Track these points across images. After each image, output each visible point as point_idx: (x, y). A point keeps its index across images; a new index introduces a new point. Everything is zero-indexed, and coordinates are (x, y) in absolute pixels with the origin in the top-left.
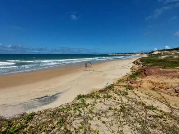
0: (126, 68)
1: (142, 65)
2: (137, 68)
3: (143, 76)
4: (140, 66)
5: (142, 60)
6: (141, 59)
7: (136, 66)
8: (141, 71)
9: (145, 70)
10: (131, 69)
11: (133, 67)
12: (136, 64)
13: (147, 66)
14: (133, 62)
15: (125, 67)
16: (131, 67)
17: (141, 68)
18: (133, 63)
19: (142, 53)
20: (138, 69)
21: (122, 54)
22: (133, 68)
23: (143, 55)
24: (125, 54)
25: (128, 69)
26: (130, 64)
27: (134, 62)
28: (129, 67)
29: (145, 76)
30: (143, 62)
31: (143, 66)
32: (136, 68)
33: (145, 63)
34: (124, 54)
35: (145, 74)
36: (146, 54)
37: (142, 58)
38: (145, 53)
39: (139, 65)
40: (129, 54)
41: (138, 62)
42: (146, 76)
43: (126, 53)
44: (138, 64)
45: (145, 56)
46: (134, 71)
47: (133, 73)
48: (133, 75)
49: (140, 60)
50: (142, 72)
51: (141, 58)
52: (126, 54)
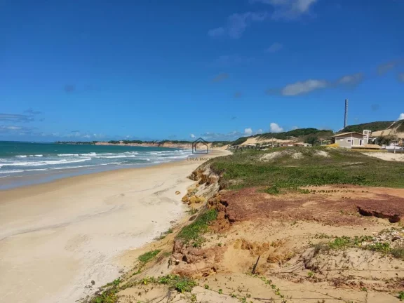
0: (169, 200)
1: (217, 186)
2: (204, 195)
3: (223, 224)
4: (212, 190)
5: (216, 168)
6: (214, 165)
7: (202, 190)
8: (214, 207)
9: (226, 204)
10: (185, 201)
11: (190, 193)
12: (200, 183)
13: (232, 188)
14: (190, 173)
15: (165, 195)
16: (184, 193)
17: (214, 196)
18: (190, 178)
19: (215, 143)
20: (205, 200)
21: (153, 142)
22: (192, 198)
23: (219, 149)
24: (163, 142)
25: (176, 203)
26: (180, 182)
27: (194, 176)
28: (178, 193)
29: (228, 225)
30: (218, 173)
31: (220, 189)
32: (201, 198)
33: (226, 178)
34: (159, 145)
35: (226, 217)
36: (226, 147)
37: (217, 158)
38: (224, 143)
39: (208, 184)
40: (176, 146)
41: (206, 173)
42: (231, 225)
43: (167, 141)
44: (206, 181)
45: (225, 151)
46: (196, 211)
47: (191, 219)
48: (192, 225)
49: (211, 168)
50: (218, 210)
51: (212, 160)
52: (166, 145)
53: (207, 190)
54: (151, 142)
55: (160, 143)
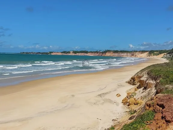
0: (110, 101)
1: (154, 91)
2: (142, 98)
3: (160, 124)
4: (149, 94)
5: (153, 74)
6: (151, 71)
7: (140, 94)
8: (151, 109)
9: (162, 106)
10: (125, 102)
11: (129, 96)
12: (139, 87)
13: (168, 92)
14: (128, 79)
15: (107, 97)
16: (124, 96)
17: (152, 99)
18: (129, 83)
19: (151, 52)
20: (144, 102)
21: (97, 52)
22: (131, 100)
23: (155, 57)
24: (105, 52)
25: (117, 105)
26: (120, 86)
27: (132, 81)
28: (119, 95)
29: (164, 125)
30: (155, 79)
31: (157, 93)
32: (139, 101)
33: (162, 84)
35: (162, 118)
36: (162, 55)
37: (154, 65)
38: (161, 52)
39: (145, 88)
40: (116, 55)
41: (144, 79)
42: (167, 125)
43: (109, 51)
44: (143, 85)
45: (161, 59)
46: (135, 111)
47: (130, 119)
48: (132, 124)
49: (148, 74)
50: (155, 111)
51: (149, 67)
52: (108, 54)
53: (144, 94)
54: (95, 52)
55: (103, 53)
